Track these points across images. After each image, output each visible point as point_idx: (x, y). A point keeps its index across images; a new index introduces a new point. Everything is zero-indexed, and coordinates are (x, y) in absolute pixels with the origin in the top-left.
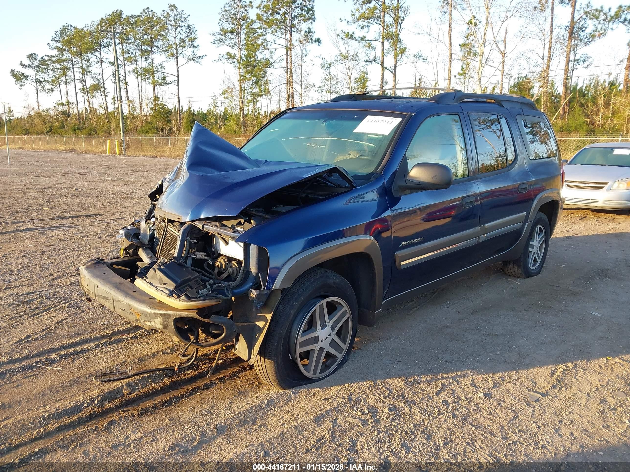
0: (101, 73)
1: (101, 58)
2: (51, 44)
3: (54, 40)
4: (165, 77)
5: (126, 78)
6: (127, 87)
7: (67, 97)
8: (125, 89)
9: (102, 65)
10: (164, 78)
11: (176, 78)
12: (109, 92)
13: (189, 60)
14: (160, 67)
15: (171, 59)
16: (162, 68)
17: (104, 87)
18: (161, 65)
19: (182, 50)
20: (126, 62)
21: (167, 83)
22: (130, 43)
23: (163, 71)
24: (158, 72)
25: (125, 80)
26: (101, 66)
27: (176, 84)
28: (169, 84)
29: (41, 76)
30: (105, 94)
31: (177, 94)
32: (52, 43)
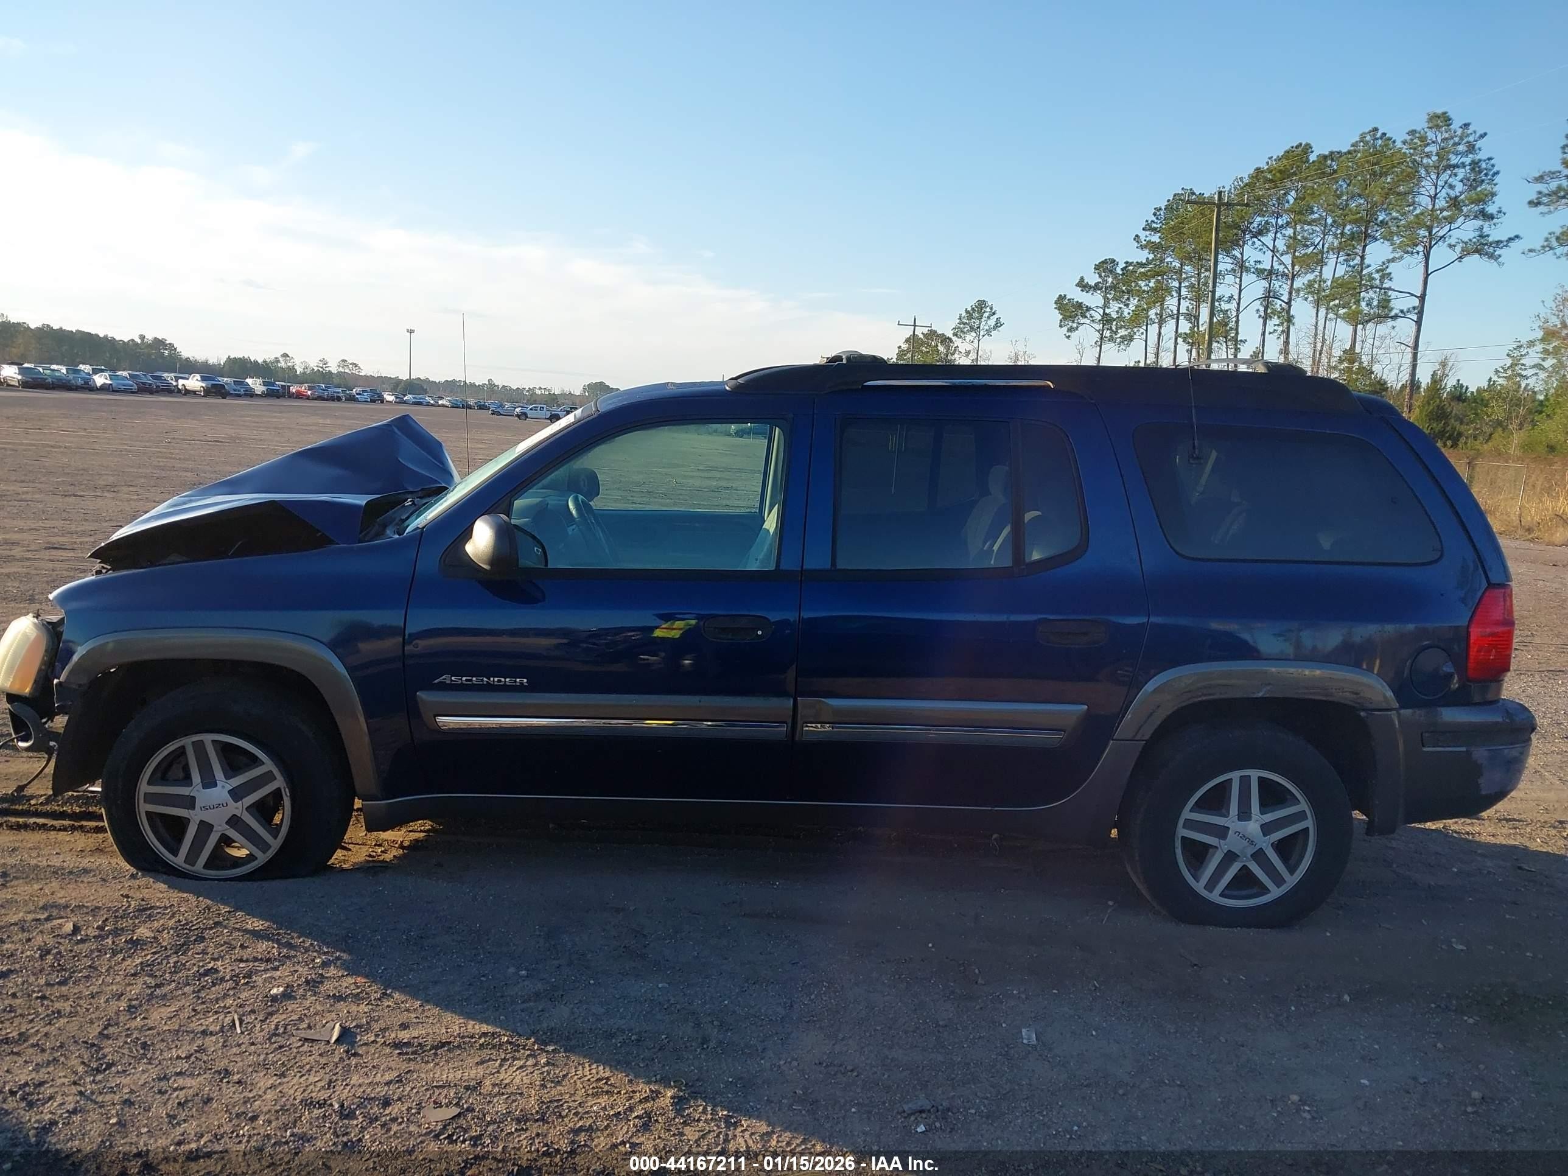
0: (1236, 297)
1: (1243, 262)
2: (1142, 238)
3: (1149, 228)
4: (1389, 301)
5: (1290, 307)
6: (1288, 328)
7: (1157, 355)
8: (1283, 331)
9: (1241, 278)
10: (1385, 303)
11: (1416, 302)
12: (1245, 341)
13: (1466, 252)
14: (1377, 276)
15: (1407, 252)
16: (1382, 277)
17: (1237, 330)
18: (1382, 270)
19: (1447, 228)
20: (1297, 268)
21: (1392, 314)
22: (1314, 221)
23: (1387, 284)
24: (1372, 287)
25: (1288, 312)
26: (1238, 280)
27: (1415, 317)
28: (1395, 317)
29: (1113, 310)
30: (1236, 345)
31: (1411, 344)
32: (1143, 235)
